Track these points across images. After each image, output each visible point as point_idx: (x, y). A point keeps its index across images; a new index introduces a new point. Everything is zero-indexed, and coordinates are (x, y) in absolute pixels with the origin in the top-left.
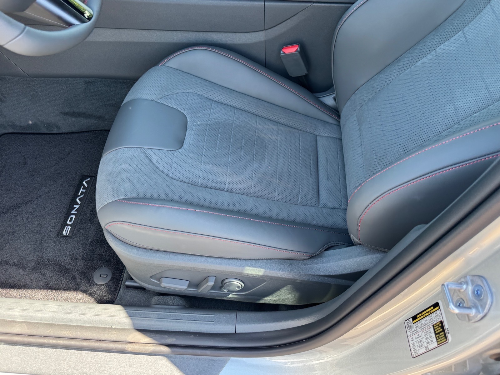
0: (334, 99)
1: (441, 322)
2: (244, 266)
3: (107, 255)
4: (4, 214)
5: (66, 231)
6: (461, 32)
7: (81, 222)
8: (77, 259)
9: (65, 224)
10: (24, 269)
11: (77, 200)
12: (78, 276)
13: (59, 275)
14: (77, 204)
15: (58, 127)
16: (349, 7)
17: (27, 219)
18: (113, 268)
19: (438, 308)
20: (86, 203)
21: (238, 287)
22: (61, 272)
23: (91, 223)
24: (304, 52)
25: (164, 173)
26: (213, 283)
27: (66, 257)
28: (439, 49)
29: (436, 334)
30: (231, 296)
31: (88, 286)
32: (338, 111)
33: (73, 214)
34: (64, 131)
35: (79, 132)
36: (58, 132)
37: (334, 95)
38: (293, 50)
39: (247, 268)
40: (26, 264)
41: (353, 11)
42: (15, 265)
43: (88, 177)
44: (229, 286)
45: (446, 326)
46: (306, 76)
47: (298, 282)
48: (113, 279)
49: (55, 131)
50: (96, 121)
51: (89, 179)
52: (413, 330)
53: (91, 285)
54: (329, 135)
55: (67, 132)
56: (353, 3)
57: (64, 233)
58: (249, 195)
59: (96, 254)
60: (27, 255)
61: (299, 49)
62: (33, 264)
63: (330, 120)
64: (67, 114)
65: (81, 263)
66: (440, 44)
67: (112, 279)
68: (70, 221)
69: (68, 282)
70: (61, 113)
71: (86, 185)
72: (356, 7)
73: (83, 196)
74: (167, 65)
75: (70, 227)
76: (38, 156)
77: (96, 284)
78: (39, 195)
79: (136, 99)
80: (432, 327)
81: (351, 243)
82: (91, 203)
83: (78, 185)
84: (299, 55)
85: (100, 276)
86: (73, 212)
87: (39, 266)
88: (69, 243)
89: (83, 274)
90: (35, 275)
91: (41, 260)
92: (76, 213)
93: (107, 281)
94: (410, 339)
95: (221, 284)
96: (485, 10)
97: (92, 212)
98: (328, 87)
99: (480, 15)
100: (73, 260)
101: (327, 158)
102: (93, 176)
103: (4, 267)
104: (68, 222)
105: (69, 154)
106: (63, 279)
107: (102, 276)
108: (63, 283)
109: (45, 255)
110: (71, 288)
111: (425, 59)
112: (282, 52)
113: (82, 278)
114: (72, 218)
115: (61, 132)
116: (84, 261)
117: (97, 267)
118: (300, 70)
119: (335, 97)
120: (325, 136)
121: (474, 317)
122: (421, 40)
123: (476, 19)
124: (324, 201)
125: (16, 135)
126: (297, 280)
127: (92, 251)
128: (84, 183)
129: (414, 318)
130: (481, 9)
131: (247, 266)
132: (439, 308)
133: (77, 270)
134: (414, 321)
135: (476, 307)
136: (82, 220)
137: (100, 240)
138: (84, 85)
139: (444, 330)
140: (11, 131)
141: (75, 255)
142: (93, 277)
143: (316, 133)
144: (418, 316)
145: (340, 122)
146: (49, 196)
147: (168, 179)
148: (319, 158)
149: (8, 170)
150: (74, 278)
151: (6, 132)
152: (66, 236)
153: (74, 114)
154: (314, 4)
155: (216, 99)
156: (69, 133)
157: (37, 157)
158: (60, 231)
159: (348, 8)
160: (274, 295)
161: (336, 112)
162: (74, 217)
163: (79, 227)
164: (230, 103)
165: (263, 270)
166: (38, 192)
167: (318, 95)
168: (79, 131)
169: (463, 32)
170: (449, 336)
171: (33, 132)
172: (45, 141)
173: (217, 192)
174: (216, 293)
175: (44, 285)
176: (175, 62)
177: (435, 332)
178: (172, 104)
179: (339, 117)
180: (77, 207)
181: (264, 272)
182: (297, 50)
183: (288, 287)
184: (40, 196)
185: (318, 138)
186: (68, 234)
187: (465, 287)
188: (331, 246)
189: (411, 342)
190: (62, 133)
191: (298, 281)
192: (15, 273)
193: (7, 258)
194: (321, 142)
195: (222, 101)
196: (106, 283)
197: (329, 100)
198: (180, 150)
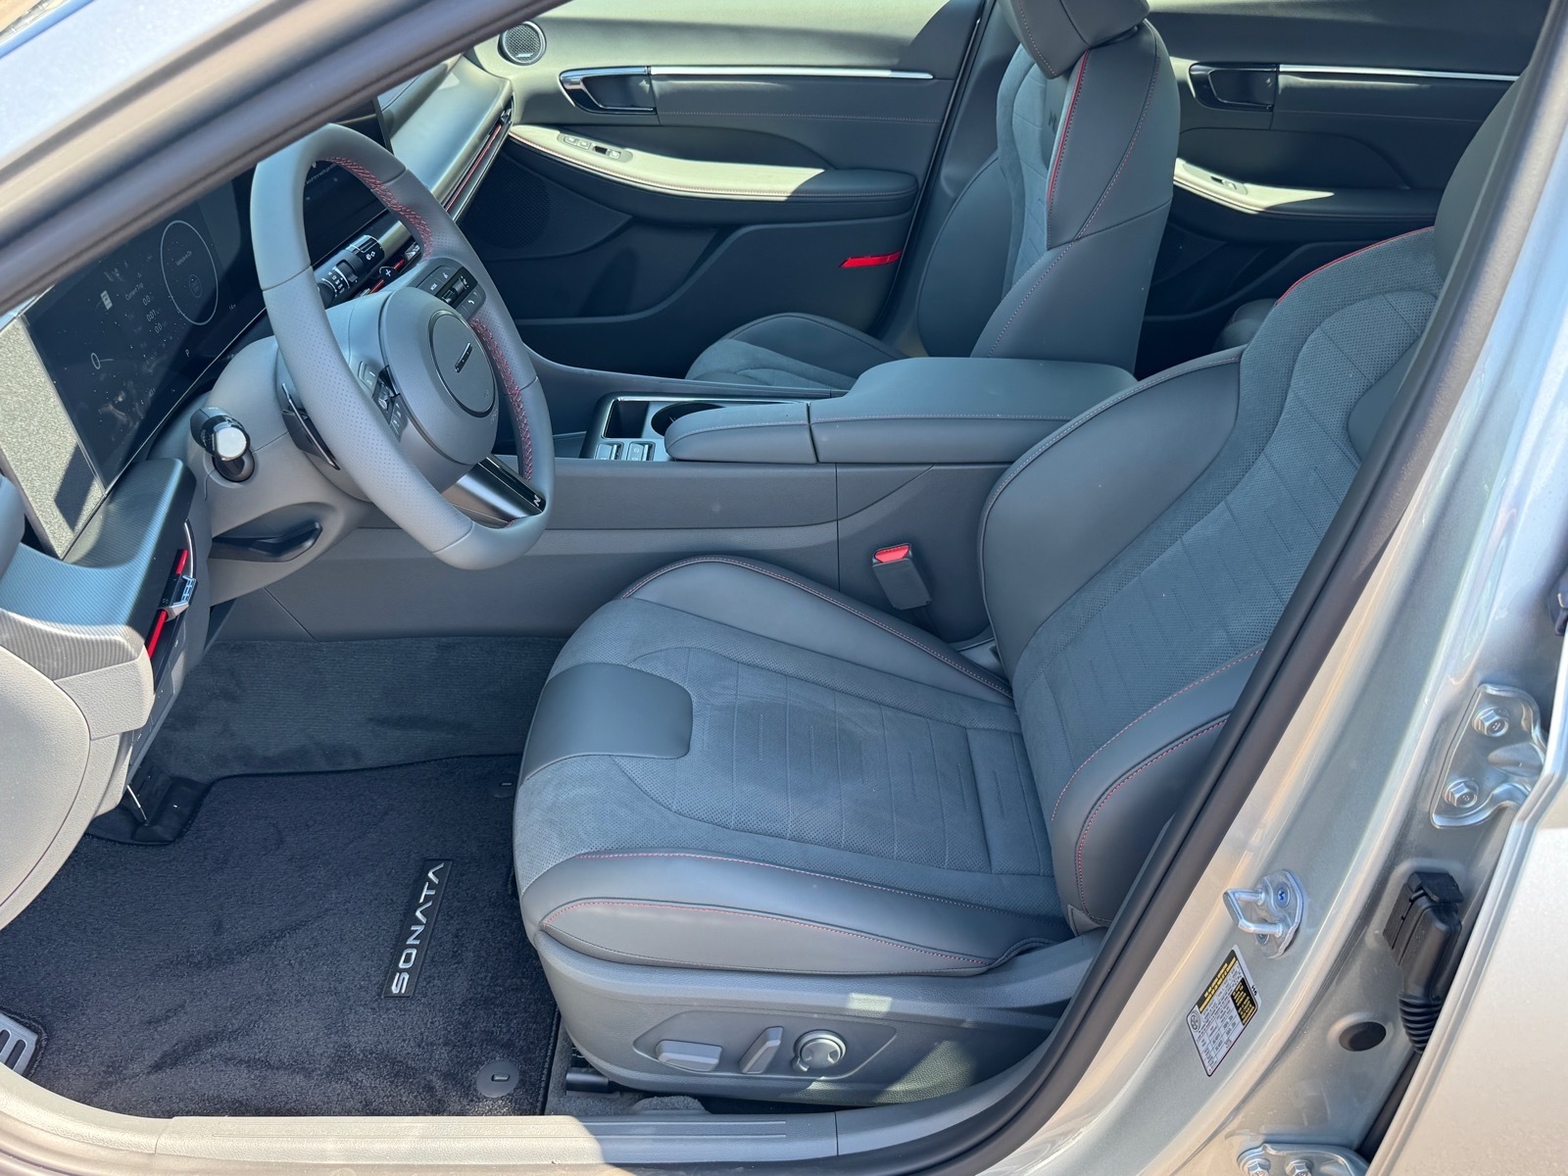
0: (994, 652)
1: (1243, 982)
2: (847, 992)
3: (504, 1030)
4: (243, 955)
5: (399, 985)
6: (1223, 503)
7: (433, 961)
8: (432, 1044)
9: (393, 970)
10: (308, 1075)
11: (418, 914)
12: (438, 1084)
13: (391, 1082)
14: (419, 923)
15: (356, 755)
16: (1006, 469)
17: (301, 964)
18: (521, 1058)
19: (1234, 959)
20: (439, 918)
21: (833, 1054)
22: (397, 1075)
23: (458, 963)
24: (919, 558)
25: (660, 804)
26: (777, 1043)
27: (404, 1041)
28: (1188, 537)
29: (1237, 1008)
30: (814, 1086)
31: (465, 1103)
32: (1007, 680)
33: (412, 946)
34: (369, 763)
35: (406, 765)
36: (354, 768)
37: (993, 644)
38: (898, 555)
39: (854, 995)
40: (310, 1063)
41: (1013, 476)
42: (281, 1066)
43: (438, 861)
44: (811, 1052)
45: (1251, 983)
46: (927, 607)
47: (966, 1029)
48: (524, 1085)
49: (349, 764)
50: (450, 736)
51: (442, 866)
52: (1203, 1024)
53: (472, 1101)
54: (993, 726)
55: (376, 766)
56: (1012, 463)
57: (395, 990)
58: (838, 847)
59: (476, 1031)
60: (311, 1043)
61: (910, 553)
62: (326, 1061)
63: (991, 697)
64: (382, 722)
65: (442, 1054)
66: (1187, 527)
67: (522, 1083)
68: (407, 961)
69: (416, 1097)
70: (371, 720)
71: (436, 881)
72: (1019, 470)
73: (430, 904)
74: (640, 595)
75: (406, 976)
76: (311, 823)
77: (485, 1097)
78: (323, 910)
79: (583, 665)
80: (1230, 999)
81: (1068, 935)
82: (452, 918)
83: (415, 881)
84: (911, 563)
85: (493, 1079)
86: (410, 941)
87: (342, 1063)
88: (410, 1010)
89: (448, 1076)
90: (334, 1085)
91: (345, 1051)
92: (418, 942)
93: (510, 1090)
94: (1200, 1045)
95: (795, 1050)
96: (1259, 463)
97: (457, 937)
98: (980, 627)
99: (1250, 472)
100: (423, 1048)
101: (995, 772)
102: (449, 860)
103: (257, 1073)
104: (401, 965)
105: (386, 814)
106: (403, 1091)
107: (497, 1078)
108: (404, 1099)
109: (353, 1040)
110: (425, 1111)
111: (1165, 556)
112: (874, 561)
113: (450, 1087)
114: (411, 954)
115: (361, 766)
116: (449, 1048)
117: (483, 1058)
118: (915, 595)
119: (995, 647)
120: (984, 729)
121: (1283, 937)
122: (1152, 523)
123: (1245, 478)
124: (1000, 859)
125: (252, 779)
126: (963, 1021)
127: (466, 1025)
128: (431, 875)
129: (1200, 1003)
130: (1251, 461)
131: (852, 992)
132: (1237, 959)
133: (435, 1069)
134: (1201, 1009)
135: (1283, 920)
136: (433, 957)
137: (483, 999)
138: (435, 653)
139: (1249, 994)
140: (238, 769)
141: (427, 1037)
142: (475, 1083)
143: (962, 723)
144: (1206, 995)
145: (1013, 701)
146: (347, 909)
147: (670, 814)
148: (976, 774)
149: (241, 859)
150: (430, 1088)
151: (227, 773)
152: (399, 997)
153: (401, 723)
154: (934, 468)
155: (745, 658)
156: (382, 768)
157: (307, 825)
158: (382, 985)
159: (1002, 472)
160: (914, 1074)
161: (1001, 680)
162: (414, 952)
163: (428, 974)
164: (773, 666)
165: (889, 999)
166: (321, 902)
167: (956, 645)
168: (406, 762)
169: (1226, 502)
170: (1258, 998)
171: (292, 770)
172: (325, 788)
173: (772, 841)
174: (780, 1080)
175: (359, 1106)
176: (655, 589)
177: (1235, 1004)
178: (660, 671)
179: (1010, 689)
180: (420, 929)
181: (892, 1005)
182: (906, 556)
183: (945, 1046)
184: (327, 910)
185: (970, 733)
186: (403, 992)
187: (1263, 896)
188: (1028, 946)
189: (1201, 1049)
190: (363, 770)
191: (966, 1025)
192: (286, 1083)
193: (260, 1052)
194: (977, 743)
195: (757, 661)
196: (508, 1094)
197: (983, 656)
198: (686, 758)
